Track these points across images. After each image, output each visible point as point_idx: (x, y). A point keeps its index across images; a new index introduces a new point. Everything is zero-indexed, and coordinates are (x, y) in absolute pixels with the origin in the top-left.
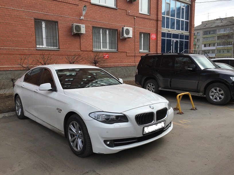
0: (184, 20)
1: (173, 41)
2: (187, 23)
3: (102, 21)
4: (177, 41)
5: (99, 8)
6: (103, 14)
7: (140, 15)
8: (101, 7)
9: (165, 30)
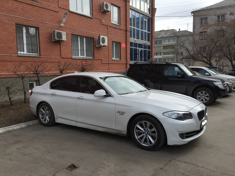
0: (146, 31)
1: (139, 50)
2: (149, 34)
3: (80, 29)
4: (142, 50)
5: (77, 17)
6: (81, 22)
7: (112, 25)
8: (79, 15)
9: (132, 40)
